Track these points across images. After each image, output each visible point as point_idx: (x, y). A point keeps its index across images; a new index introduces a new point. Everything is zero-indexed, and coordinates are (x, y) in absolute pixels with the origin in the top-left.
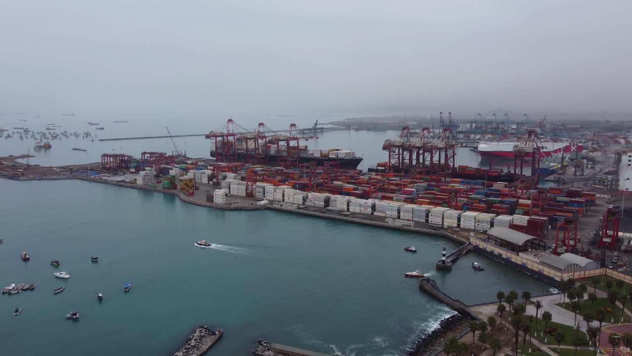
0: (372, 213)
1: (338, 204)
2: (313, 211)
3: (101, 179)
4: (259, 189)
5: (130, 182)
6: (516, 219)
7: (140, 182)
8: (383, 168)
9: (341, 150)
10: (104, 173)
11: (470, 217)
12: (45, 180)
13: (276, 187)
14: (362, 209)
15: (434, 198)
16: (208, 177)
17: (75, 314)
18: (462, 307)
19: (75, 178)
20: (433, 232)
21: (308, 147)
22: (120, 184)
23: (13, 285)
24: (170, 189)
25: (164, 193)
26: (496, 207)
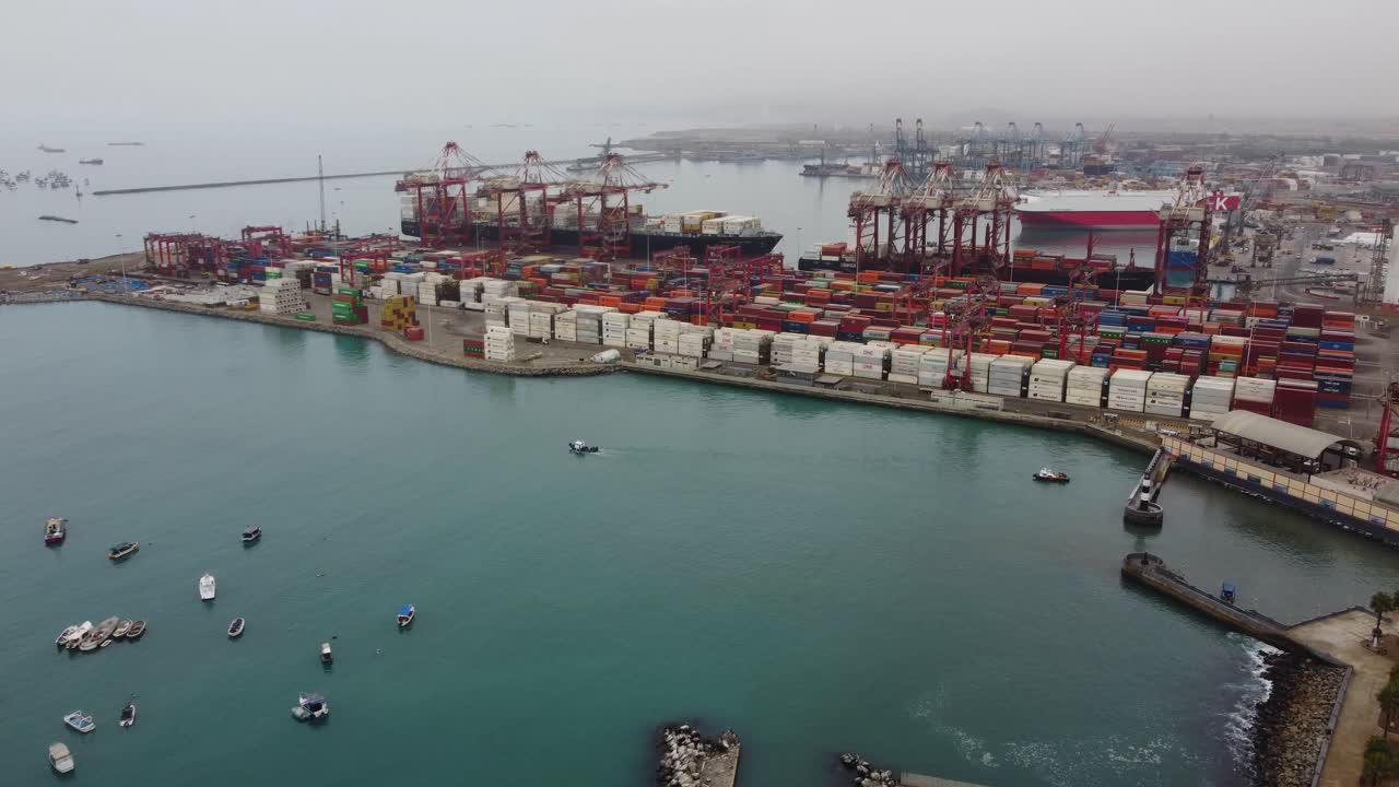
0: (885, 377)
1: (797, 356)
2: (740, 375)
3: (157, 299)
4: (587, 322)
5: (241, 308)
6: (1241, 388)
7: (268, 305)
8: (836, 259)
9: (725, 215)
10: (160, 284)
11: (1129, 383)
12: (8, 303)
13: (632, 317)
14: (858, 366)
15: (1018, 337)
16: (436, 291)
17: (317, 707)
18: (1273, 629)
19: (86, 296)
20: (1055, 424)
21: (644, 209)
22: (214, 313)
23: (87, 626)
24: (352, 323)
25: (337, 334)
26: (1173, 356)
